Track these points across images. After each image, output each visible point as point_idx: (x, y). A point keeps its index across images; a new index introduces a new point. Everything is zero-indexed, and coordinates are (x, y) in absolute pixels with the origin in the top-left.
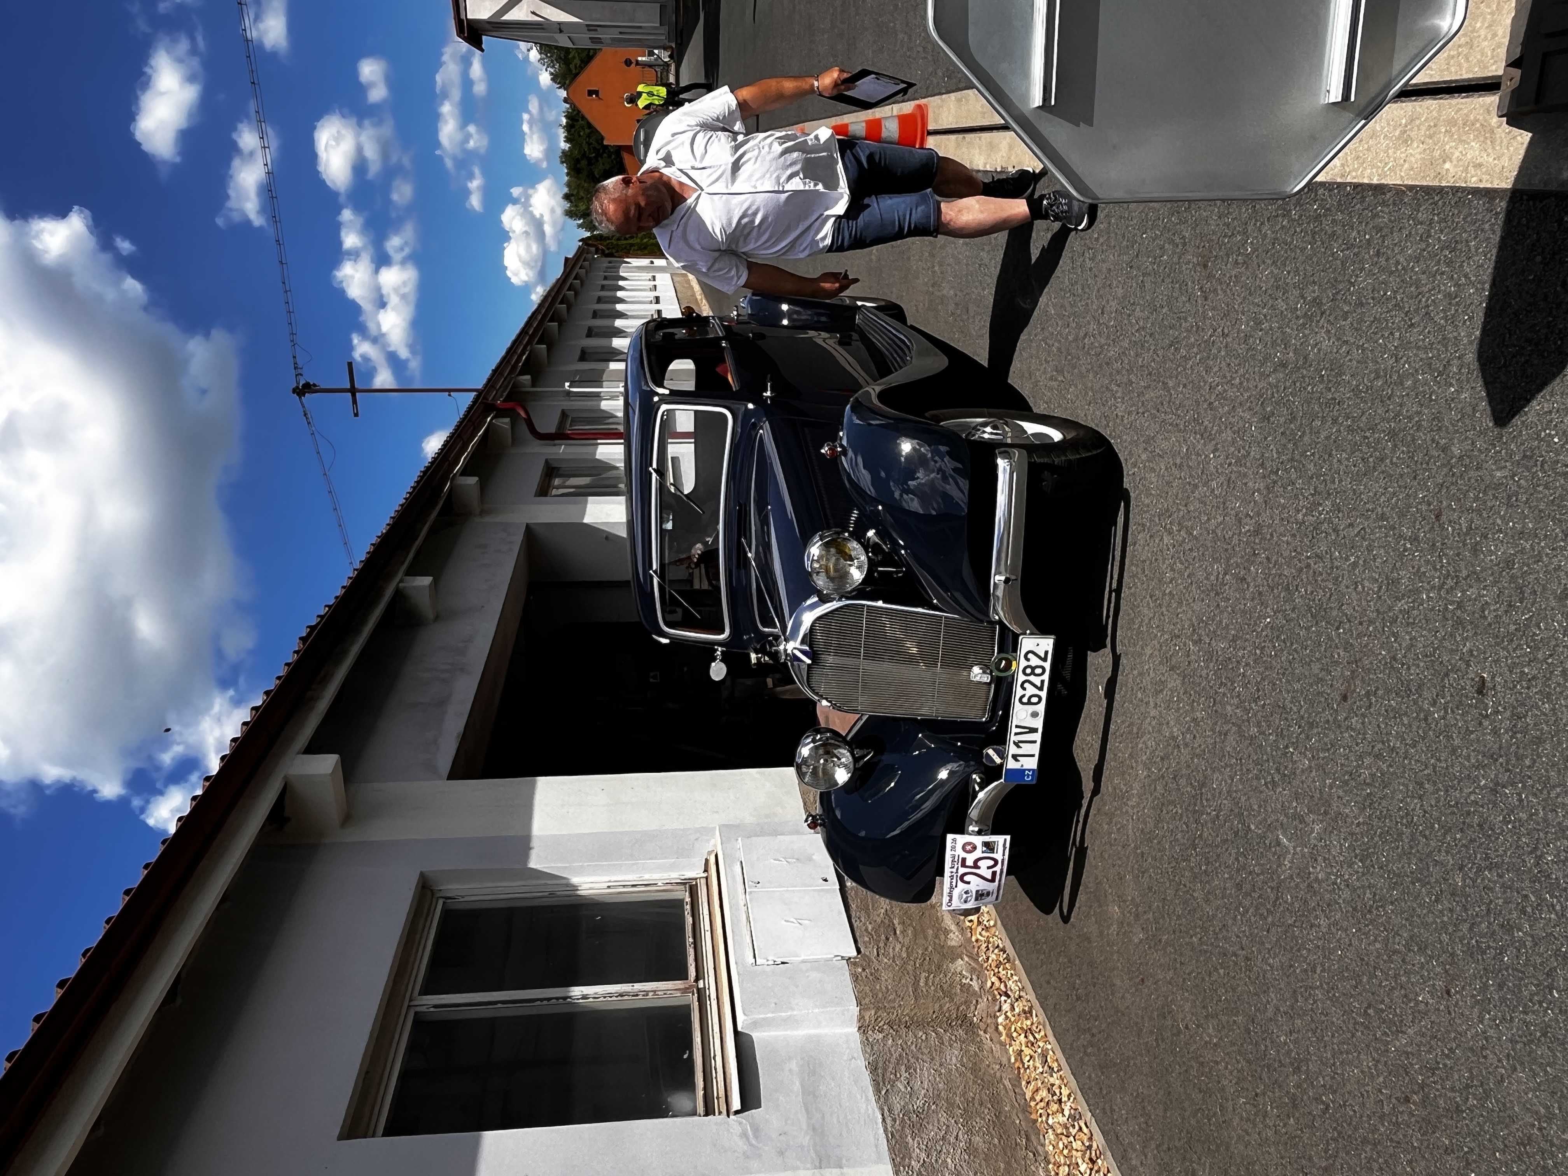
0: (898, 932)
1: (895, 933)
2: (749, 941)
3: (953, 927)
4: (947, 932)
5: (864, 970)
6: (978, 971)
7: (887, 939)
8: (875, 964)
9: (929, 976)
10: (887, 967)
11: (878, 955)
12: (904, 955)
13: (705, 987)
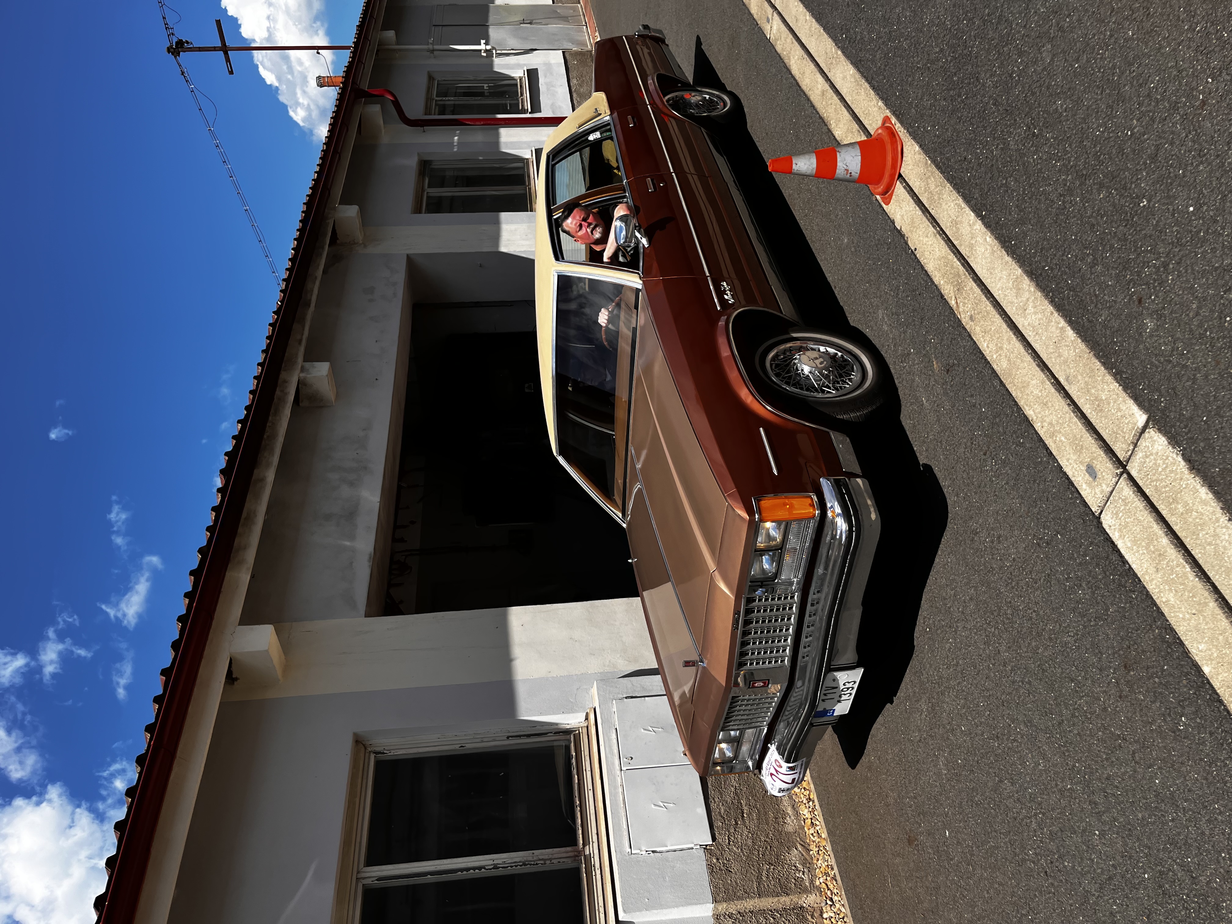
0: (745, 815)
1: (743, 816)
2: (625, 827)
3: (790, 811)
4: (784, 815)
5: (718, 859)
6: (808, 864)
7: (737, 824)
8: (727, 855)
9: (770, 869)
10: (737, 857)
11: (729, 843)
12: (750, 842)
13: (590, 854)
